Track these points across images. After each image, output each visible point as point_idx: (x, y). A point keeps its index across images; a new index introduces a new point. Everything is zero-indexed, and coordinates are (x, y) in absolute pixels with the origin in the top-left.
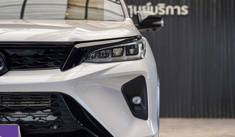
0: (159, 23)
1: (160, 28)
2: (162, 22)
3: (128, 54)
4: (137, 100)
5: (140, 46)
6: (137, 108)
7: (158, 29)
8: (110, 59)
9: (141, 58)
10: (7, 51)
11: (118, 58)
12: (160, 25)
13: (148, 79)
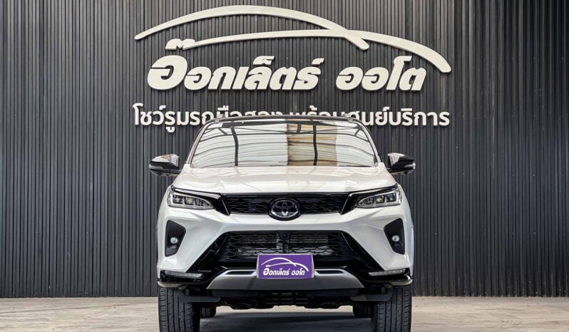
0: (410, 165)
1: (412, 171)
2: (414, 164)
3: (389, 201)
4: (396, 238)
5: (397, 193)
6: (396, 245)
7: (410, 172)
8: (375, 205)
9: (399, 204)
10: (299, 199)
11: (381, 204)
12: (411, 168)
13: (405, 221)
